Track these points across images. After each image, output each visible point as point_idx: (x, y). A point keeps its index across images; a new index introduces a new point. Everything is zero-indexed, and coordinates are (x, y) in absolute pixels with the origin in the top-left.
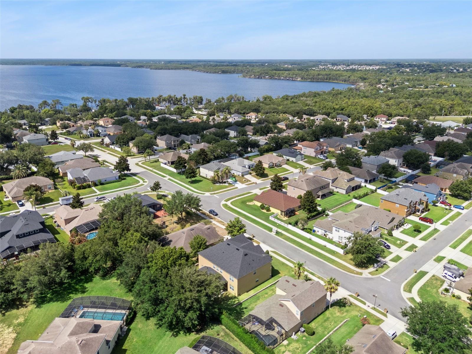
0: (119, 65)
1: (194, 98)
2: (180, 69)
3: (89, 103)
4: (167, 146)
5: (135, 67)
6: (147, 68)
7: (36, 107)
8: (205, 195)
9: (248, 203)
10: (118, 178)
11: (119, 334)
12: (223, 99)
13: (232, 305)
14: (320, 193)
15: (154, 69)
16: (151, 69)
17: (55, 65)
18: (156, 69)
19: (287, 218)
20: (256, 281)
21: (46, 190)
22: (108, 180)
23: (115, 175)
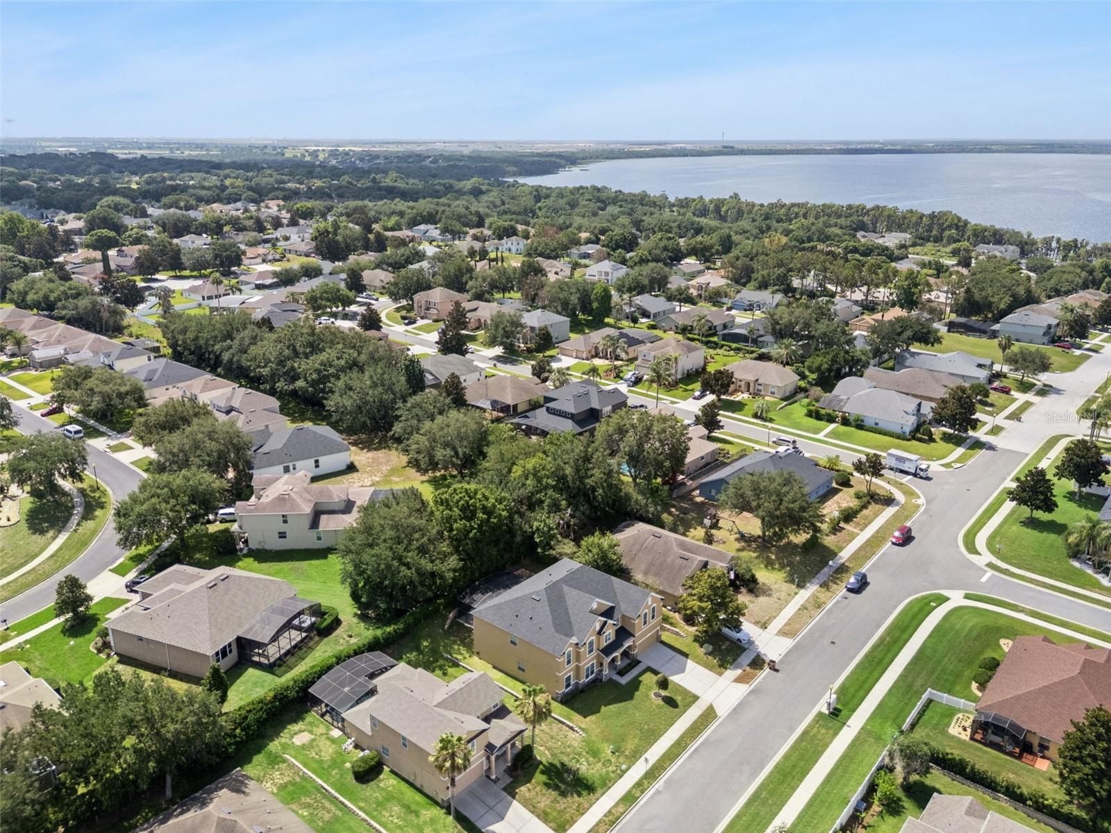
8: (971, 556)
9: (1004, 641)
13: (449, 652)
19: (967, 739)
20: (520, 668)
21: (762, 393)
22: (882, 426)
23: (903, 421)
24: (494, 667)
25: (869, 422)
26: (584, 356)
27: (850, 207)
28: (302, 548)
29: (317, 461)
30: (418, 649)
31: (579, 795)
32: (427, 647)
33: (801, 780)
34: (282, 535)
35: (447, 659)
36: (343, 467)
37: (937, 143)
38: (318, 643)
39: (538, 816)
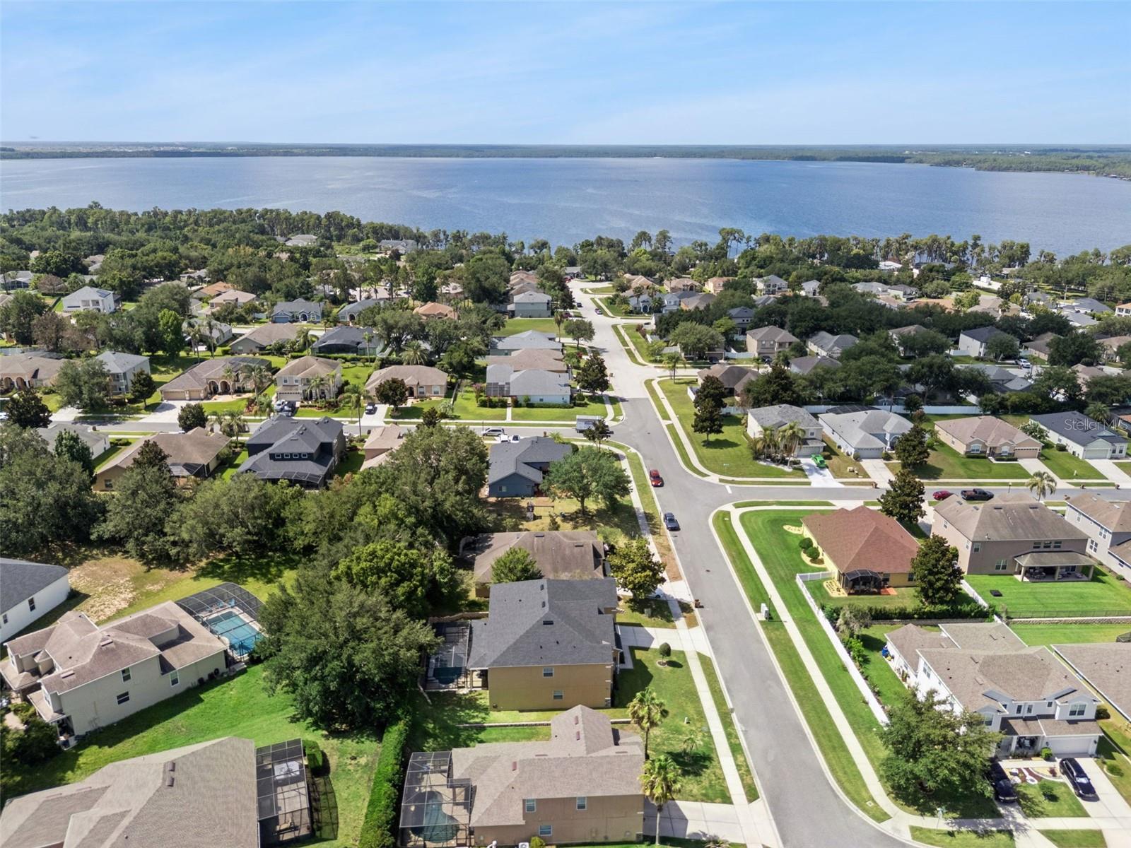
0: (902, 160)
1: (1004, 247)
2: (1062, 170)
3: (734, 242)
4: (759, 354)
5: (938, 165)
6: (968, 165)
7: (628, 244)
8: (706, 479)
9: (786, 527)
10: (568, 399)
11: (217, 671)
12: (1097, 254)
13: (461, 722)
14: (1025, 561)
15: (986, 169)
16: (979, 169)
17: (761, 158)
18: (993, 169)
19: (846, 595)
20: (555, 697)
21: (428, 395)
22: (546, 400)
23: (563, 393)
24: (521, 711)
25: (535, 400)
26: (202, 395)
27: (240, 212)
28: (152, 703)
29: (31, 602)
30: (427, 735)
31: (707, 767)
32: (434, 728)
33: (807, 671)
34: (123, 698)
35: (466, 729)
36: (63, 598)
37: (241, 147)
38: (328, 783)
39: (702, 801)
